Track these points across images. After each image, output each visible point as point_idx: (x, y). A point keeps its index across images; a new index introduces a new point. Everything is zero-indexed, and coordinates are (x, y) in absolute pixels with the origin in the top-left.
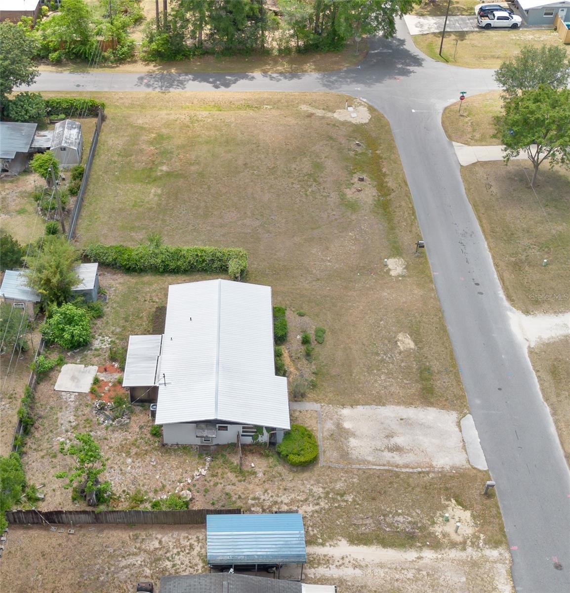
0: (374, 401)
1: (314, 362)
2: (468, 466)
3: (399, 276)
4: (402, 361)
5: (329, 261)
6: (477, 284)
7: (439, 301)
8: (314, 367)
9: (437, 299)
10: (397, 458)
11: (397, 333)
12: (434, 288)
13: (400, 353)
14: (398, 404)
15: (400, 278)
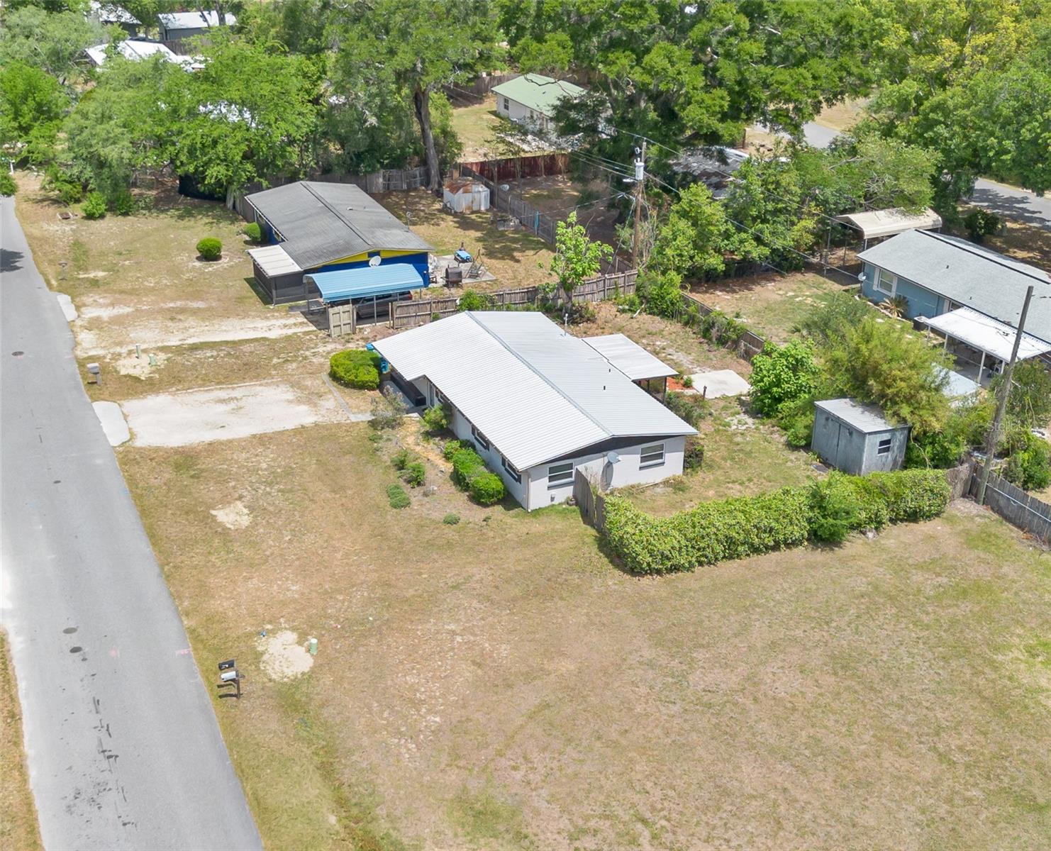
0: (271, 438)
1: (388, 463)
2: (122, 402)
3: (273, 632)
4: (234, 487)
5: (453, 633)
6: (75, 650)
7: (171, 594)
8: (385, 458)
9: (175, 597)
10: (223, 394)
11: (254, 525)
12: (183, 618)
13: (240, 498)
14: (231, 441)
15: (269, 627)
